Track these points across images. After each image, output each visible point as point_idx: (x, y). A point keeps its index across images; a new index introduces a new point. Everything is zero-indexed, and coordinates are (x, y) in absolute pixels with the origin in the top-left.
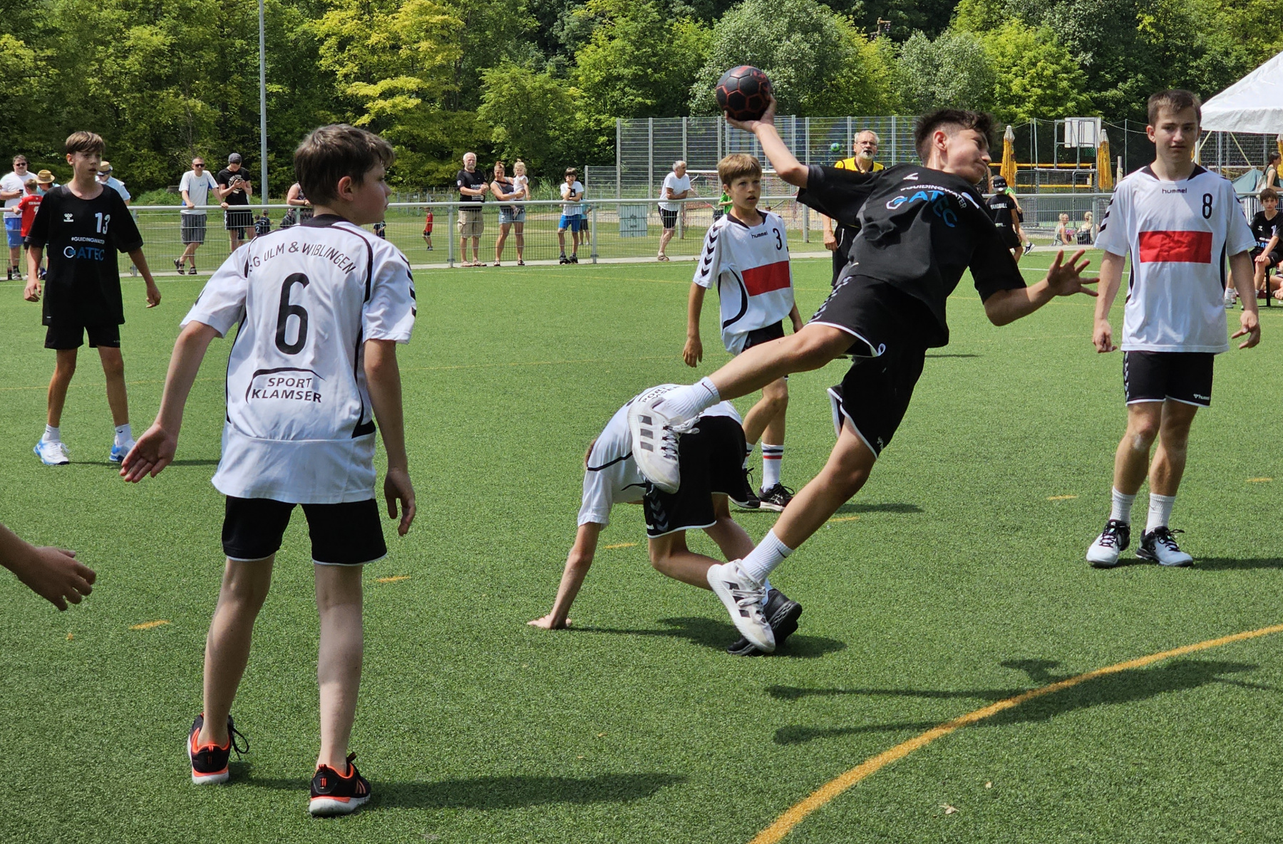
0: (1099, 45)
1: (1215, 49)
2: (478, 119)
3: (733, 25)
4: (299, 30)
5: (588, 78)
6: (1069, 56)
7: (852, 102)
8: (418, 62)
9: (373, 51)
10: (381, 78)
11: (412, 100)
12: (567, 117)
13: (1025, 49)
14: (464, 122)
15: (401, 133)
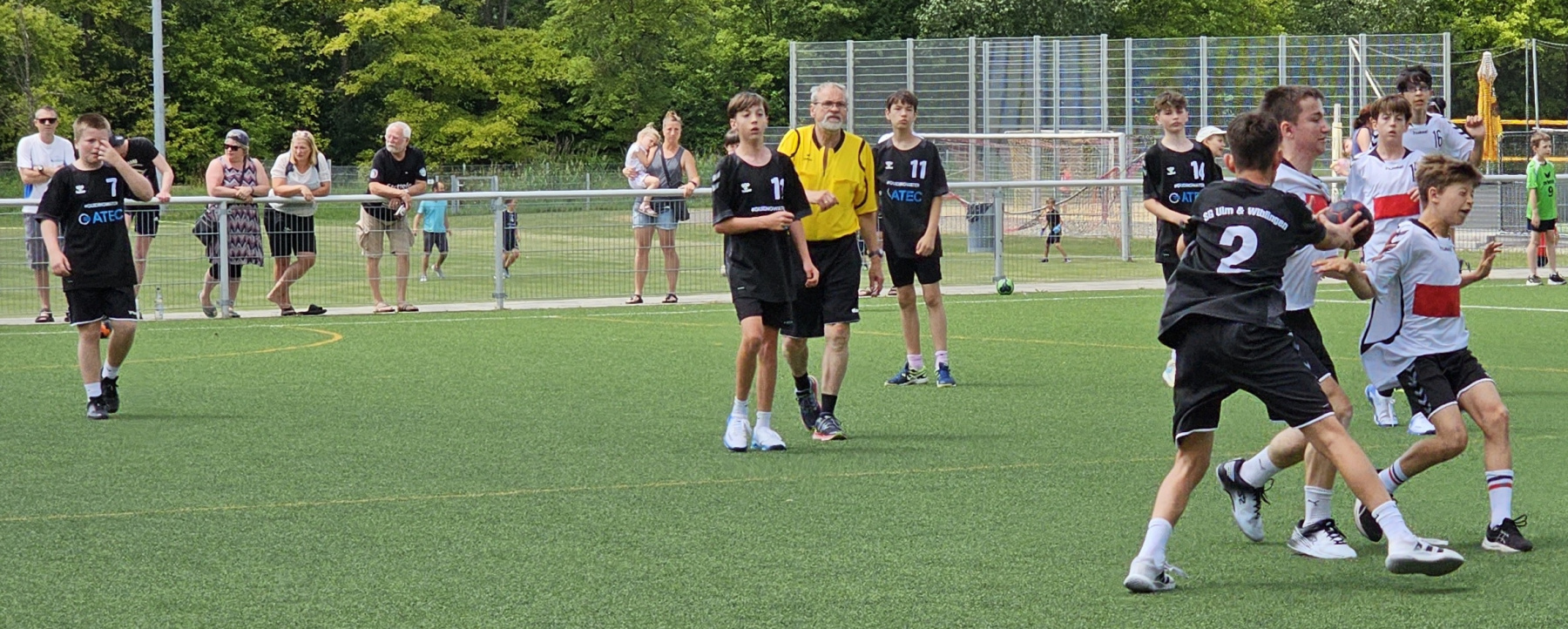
2: (543, 42)
11: (423, 9)
12: (701, 38)
14: (519, 48)
15: (403, 66)
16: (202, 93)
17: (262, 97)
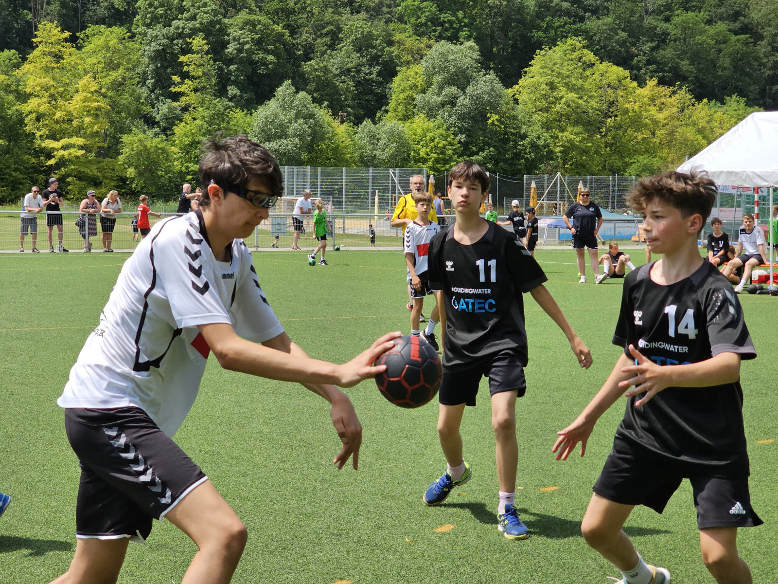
0: (469, 131)
1: (533, 136)
2: (119, 163)
3: (264, 113)
4: (14, 108)
5: (181, 141)
6: (452, 136)
7: (330, 159)
8: (83, 129)
9: (57, 122)
10: (62, 138)
11: (80, 151)
12: (169, 164)
13: (427, 132)
14: (110, 165)
15: (73, 170)
16: (7, 177)
17: (26, 178)
